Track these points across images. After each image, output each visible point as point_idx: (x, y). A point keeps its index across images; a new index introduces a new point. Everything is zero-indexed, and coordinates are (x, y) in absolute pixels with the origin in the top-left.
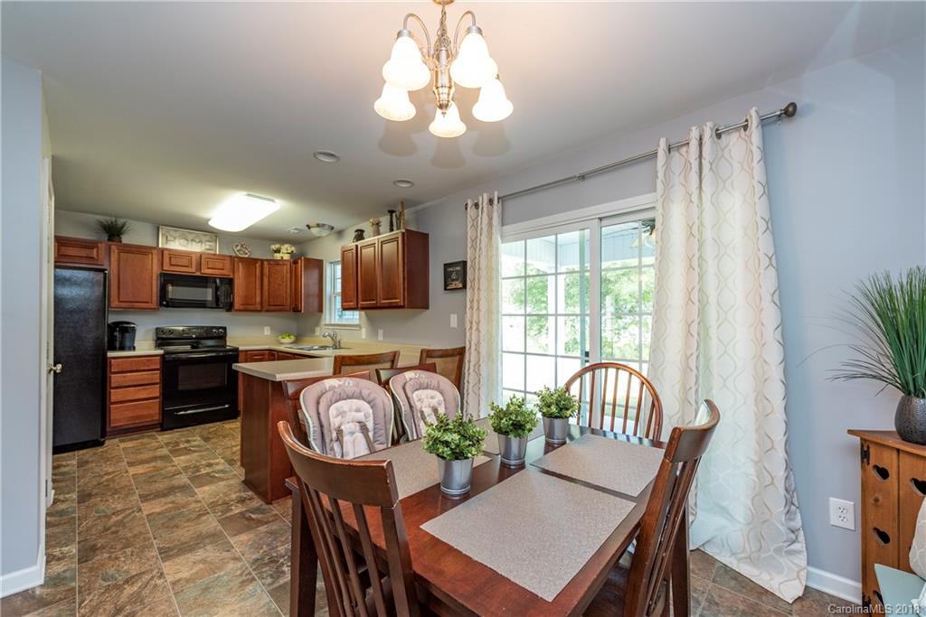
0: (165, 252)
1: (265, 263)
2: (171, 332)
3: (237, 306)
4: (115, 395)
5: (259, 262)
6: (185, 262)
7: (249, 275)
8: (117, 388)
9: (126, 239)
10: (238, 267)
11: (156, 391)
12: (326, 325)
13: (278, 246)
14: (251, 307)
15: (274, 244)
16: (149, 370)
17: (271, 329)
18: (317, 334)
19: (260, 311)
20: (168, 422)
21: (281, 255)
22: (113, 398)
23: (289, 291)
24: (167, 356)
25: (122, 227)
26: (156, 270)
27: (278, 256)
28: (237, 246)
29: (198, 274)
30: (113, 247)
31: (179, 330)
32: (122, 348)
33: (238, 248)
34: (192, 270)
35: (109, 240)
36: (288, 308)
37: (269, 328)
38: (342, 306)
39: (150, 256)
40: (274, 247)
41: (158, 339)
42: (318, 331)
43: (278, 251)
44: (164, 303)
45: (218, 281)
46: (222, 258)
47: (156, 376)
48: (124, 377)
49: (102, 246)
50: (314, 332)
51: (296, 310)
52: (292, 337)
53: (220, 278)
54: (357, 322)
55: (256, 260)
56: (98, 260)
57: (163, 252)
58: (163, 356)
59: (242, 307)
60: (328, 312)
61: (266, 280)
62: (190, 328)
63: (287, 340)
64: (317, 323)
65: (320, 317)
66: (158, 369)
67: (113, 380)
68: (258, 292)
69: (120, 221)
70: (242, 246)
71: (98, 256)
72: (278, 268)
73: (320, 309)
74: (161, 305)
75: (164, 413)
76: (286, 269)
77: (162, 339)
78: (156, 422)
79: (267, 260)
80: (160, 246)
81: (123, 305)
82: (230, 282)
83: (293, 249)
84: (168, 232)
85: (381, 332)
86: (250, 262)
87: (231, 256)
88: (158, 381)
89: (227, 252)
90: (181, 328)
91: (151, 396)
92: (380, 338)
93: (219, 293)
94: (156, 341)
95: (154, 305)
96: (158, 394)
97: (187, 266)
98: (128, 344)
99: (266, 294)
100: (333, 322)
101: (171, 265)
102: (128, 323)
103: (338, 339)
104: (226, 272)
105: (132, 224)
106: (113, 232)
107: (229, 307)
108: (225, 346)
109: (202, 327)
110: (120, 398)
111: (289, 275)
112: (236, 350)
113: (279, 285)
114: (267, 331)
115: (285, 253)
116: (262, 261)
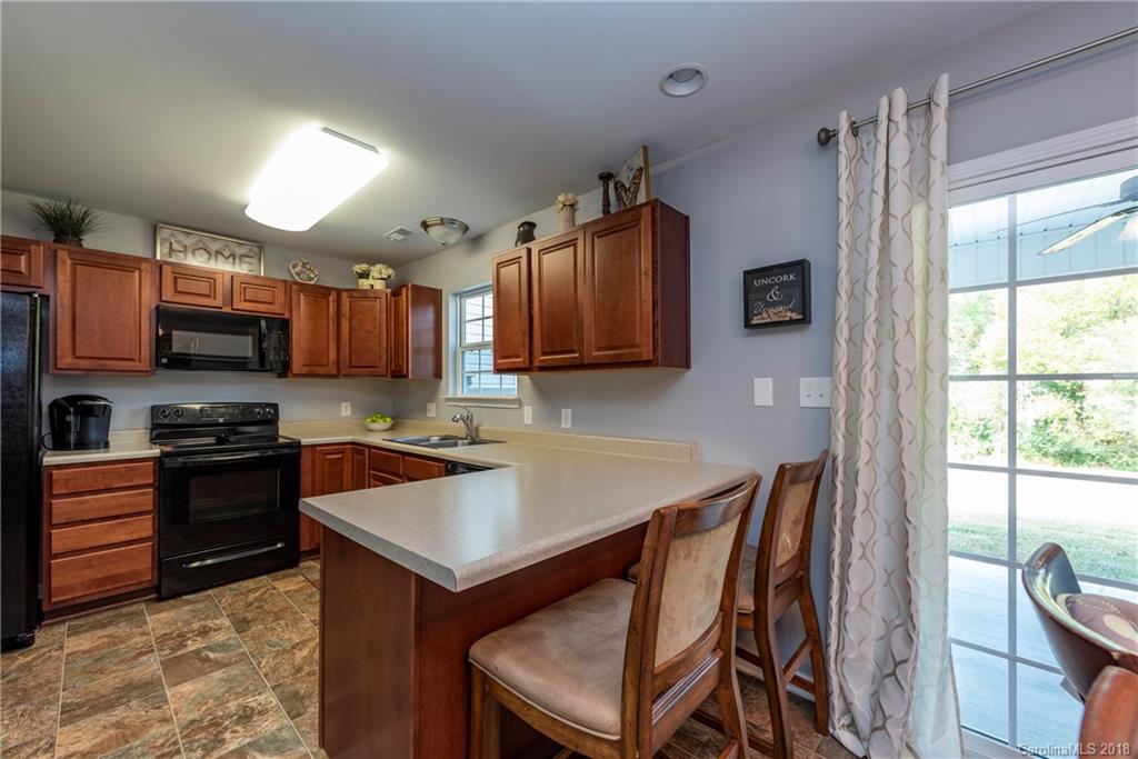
0: (167, 270)
1: (345, 295)
2: (179, 412)
3: (297, 366)
4: (61, 539)
5: (334, 294)
6: (203, 287)
7: (316, 315)
8: (66, 525)
9: (90, 242)
10: (299, 298)
11: (145, 527)
12: (448, 400)
13: (364, 267)
14: (321, 370)
15: (359, 263)
16: (131, 488)
17: (352, 405)
18: (429, 415)
19: (336, 376)
20: (170, 582)
21: (370, 281)
22: (57, 547)
23: (384, 343)
24: (167, 460)
25: (83, 219)
26: (149, 299)
27: (364, 284)
28: (294, 267)
29: (227, 310)
30: (63, 255)
31: (194, 410)
32: (82, 445)
33: (298, 269)
34: (217, 303)
35: (55, 241)
36: (382, 370)
37: (349, 404)
38: (495, 364)
39: (137, 273)
40: (359, 268)
41: (155, 426)
42: (432, 410)
43: (365, 275)
44: (164, 361)
45: (263, 323)
46: (269, 284)
47: (146, 499)
48: (81, 503)
49: (39, 252)
50: (424, 410)
51: (399, 374)
52: (389, 420)
53: (266, 318)
54: (514, 395)
55: (327, 290)
56: (30, 277)
57: (161, 267)
58: (159, 460)
59: (305, 370)
60: (451, 377)
61: (345, 324)
62: (215, 406)
63: (381, 424)
64: (432, 395)
65: (438, 385)
66: (150, 486)
67: (55, 511)
68: (332, 345)
69: (78, 210)
70: (304, 265)
71: (29, 267)
72: (368, 304)
73: (438, 374)
74: (158, 364)
75: (161, 566)
76: (379, 306)
77: (164, 425)
78: (147, 585)
79: (347, 290)
80: (158, 257)
81: (83, 364)
82: (285, 325)
83: (391, 271)
84: (172, 235)
85: (567, 413)
86: (319, 293)
87: (285, 281)
88: (151, 508)
89: (279, 275)
90: (198, 407)
91: (136, 536)
92: (566, 423)
93: (265, 345)
94: (152, 430)
95: (145, 365)
96: (149, 533)
97: (209, 296)
98: (93, 436)
99: (345, 349)
100: (459, 395)
101: (177, 292)
102: (95, 398)
103: (475, 423)
104: (277, 308)
105: (101, 217)
106: (65, 227)
107: (284, 370)
108: (275, 437)
109: (236, 405)
110: (71, 544)
111: (384, 316)
112: (296, 445)
113: (368, 332)
114: (346, 410)
115: (377, 279)
116: (339, 292)
